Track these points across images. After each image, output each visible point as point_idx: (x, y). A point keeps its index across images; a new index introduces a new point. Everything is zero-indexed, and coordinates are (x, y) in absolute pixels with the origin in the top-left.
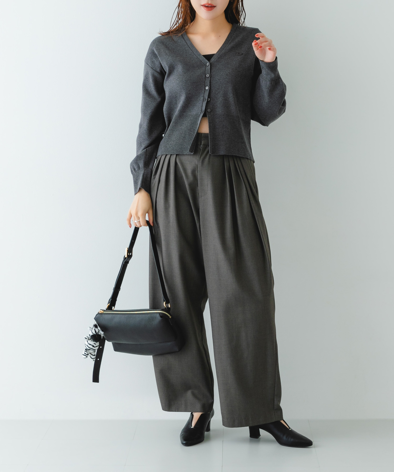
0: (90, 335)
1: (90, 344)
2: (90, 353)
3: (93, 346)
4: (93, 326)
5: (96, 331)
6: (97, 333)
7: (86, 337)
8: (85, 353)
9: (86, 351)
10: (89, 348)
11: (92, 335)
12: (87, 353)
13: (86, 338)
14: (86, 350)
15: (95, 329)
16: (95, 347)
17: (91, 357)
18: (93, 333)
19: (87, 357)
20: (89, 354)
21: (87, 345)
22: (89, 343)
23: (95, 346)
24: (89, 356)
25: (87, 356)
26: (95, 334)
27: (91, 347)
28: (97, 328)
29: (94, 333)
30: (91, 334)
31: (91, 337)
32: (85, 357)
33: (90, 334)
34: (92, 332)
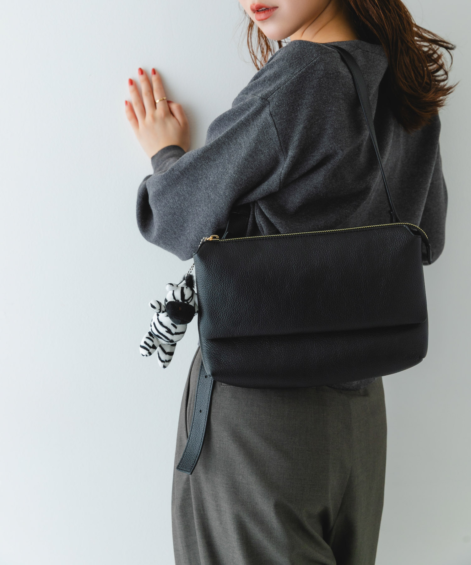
0: (166, 300)
1: (161, 323)
2: (160, 346)
3: (169, 331)
4: (182, 279)
5: (183, 295)
6: (187, 300)
7: (154, 304)
8: (145, 343)
9: (151, 337)
10: (156, 333)
11: (170, 302)
12: (151, 344)
13: (153, 307)
14: (150, 333)
15: (182, 288)
16: (172, 334)
17: (160, 356)
18: (174, 298)
19: (150, 354)
20: (159, 349)
21: (154, 324)
22: (161, 320)
23: (173, 332)
24: (155, 353)
25: (151, 350)
26: (180, 301)
27: (163, 330)
28: (189, 288)
29: (178, 296)
30: (170, 299)
31: (166, 305)
32: (145, 352)
33: (168, 300)
34: (173, 294)
